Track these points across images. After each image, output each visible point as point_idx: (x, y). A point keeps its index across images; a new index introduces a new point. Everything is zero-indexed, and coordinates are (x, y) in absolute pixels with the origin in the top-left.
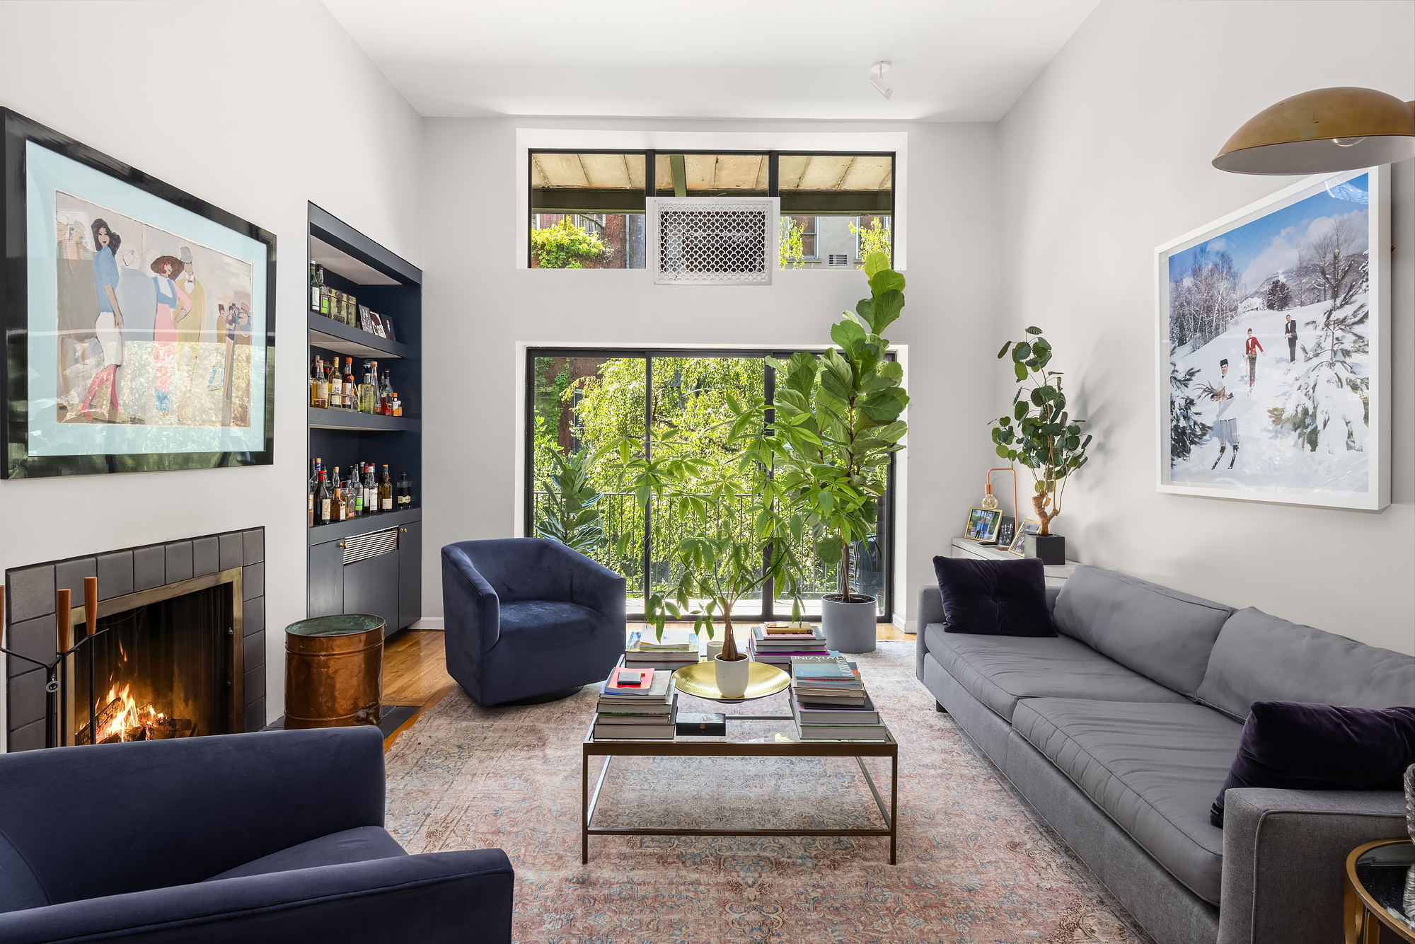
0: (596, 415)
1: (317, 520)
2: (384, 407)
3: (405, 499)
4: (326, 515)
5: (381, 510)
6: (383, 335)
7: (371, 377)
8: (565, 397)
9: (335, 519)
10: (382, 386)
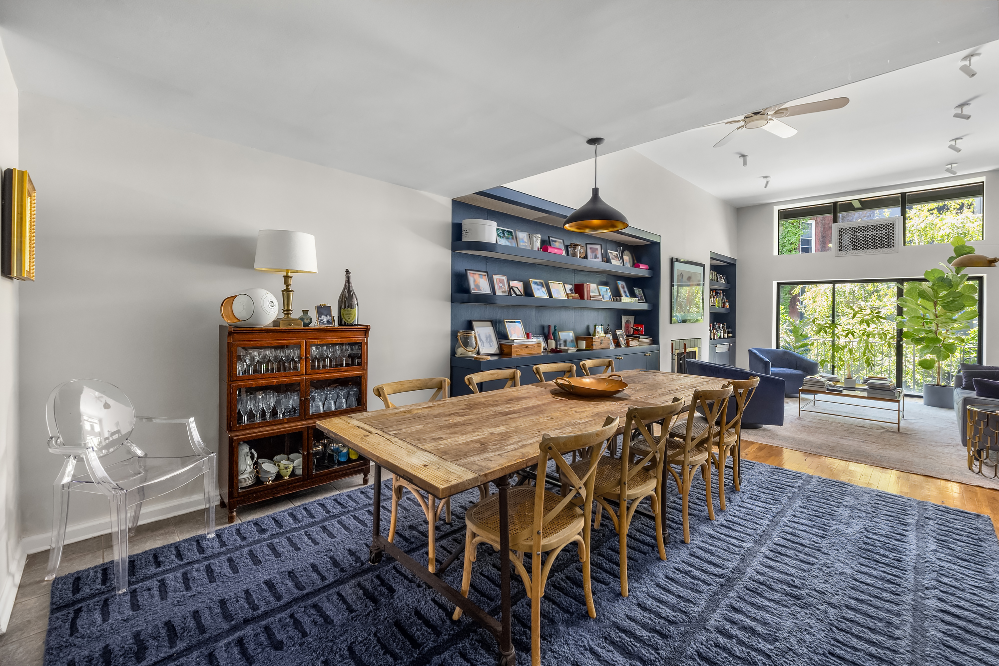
0: (814, 302)
1: (711, 339)
2: (724, 306)
3: (730, 335)
4: (713, 338)
5: (724, 338)
6: (724, 282)
7: (721, 295)
8: (795, 293)
9: (714, 339)
10: (723, 298)
